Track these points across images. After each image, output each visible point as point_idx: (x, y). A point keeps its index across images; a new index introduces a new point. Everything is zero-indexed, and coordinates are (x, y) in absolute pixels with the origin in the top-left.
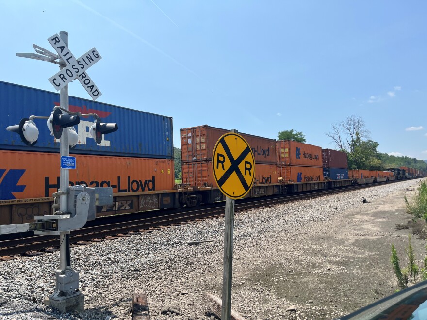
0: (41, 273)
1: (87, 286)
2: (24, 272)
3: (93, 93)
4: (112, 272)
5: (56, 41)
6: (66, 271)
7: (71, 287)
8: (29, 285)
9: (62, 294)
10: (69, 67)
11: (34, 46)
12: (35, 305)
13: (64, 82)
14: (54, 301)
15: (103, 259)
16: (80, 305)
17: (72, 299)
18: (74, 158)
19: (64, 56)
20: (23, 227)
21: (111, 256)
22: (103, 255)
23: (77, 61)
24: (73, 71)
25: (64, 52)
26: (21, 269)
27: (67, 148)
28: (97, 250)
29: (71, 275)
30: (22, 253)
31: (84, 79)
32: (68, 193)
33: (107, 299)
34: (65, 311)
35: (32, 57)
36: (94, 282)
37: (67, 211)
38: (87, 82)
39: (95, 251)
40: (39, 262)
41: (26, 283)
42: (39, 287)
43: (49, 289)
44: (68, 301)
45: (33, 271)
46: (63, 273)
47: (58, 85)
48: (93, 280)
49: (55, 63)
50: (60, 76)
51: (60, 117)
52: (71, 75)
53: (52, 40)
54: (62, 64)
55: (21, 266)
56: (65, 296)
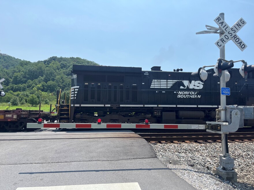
0: (207, 154)
1: (236, 168)
2: (198, 151)
3: (241, 47)
4: (251, 163)
5: (219, 20)
6: (226, 156)
7: (230, 166)
8: (203, 159)
9: (224, 169)
10: (226, 33)
11: (207, 26)
12: (209, 171)
13: (223, 43)
14: (219, 172)
15: (244, 154)
16: (235, 178)
17: (230, 173)
18: (229, 89)
19: (223, 27)
20: (202, 127)
21: (250, 153)
22: (244, 151)
23: (231, 28)
24: (229, 35)
25: (224, 25)
26: (196, 149)
27: (224, 83)
28: (240, 148)
29: (230, 159)
30: (195, 140)
31: (235, 39)
32: (226, 109)
33: (251, 180)
34: (226, 179)
35: (204, 33)
36: (241, 167)
37: (225, 121)
38: (237, 40)
39: (238, 148)
40: (206, 148)
41: (201, 157)
42: (208, 161)
43: (214, 164)
44: (228, 174)
45: (203, 151)
46: (224, 157)
47: (220, 45)
48: (239, 166)
49: (217, 33)
50: (221, 40)
51: (222, 64)
52: (227, 38)
53: (216, 20)
54: (221, 33)
55: (196, 148)
56: (226, 170)
